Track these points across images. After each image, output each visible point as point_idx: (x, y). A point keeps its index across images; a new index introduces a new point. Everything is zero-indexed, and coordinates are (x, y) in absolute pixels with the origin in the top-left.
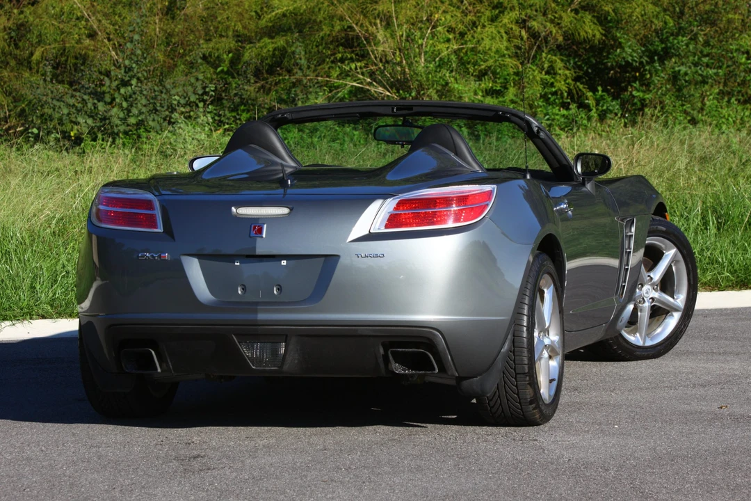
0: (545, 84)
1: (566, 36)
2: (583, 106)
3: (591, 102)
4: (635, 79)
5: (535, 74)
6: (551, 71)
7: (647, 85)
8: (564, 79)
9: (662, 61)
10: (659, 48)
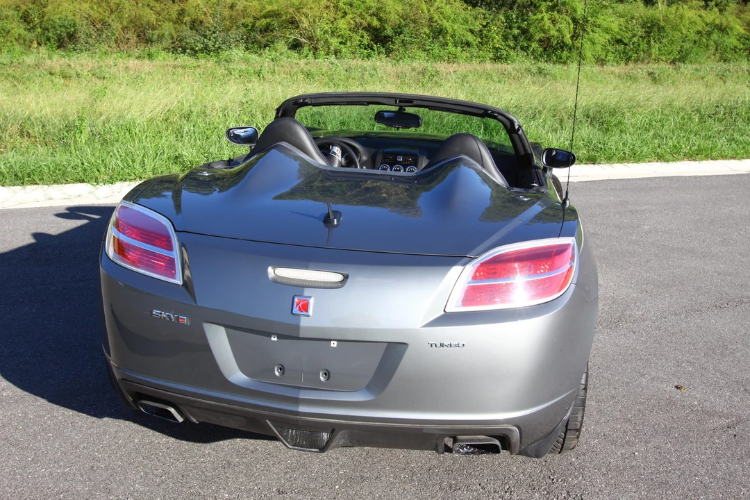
0: (360, 41)
1: (369, 25)
2: (372, 49)
3: (375, 48)
4: (389, 41)
5: (356, 37)
6: (362, 37)
7: (393, 43)
8: (367, 39)
9: (399, 35)
10: (398, 31)
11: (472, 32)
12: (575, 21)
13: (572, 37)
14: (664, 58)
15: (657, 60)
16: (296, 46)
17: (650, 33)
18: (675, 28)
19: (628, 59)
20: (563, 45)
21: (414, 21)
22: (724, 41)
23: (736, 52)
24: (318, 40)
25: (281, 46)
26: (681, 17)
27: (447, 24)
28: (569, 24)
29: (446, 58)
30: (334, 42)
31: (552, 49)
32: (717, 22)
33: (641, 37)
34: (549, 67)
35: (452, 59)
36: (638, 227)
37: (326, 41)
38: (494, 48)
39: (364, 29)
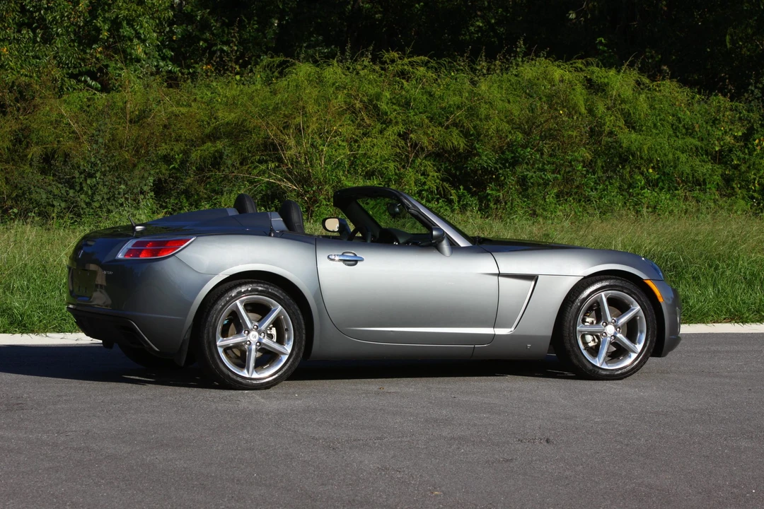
2: (448, 201)
3: (454, 197)
5: (411, 175)
6: (425, 174)
7: (501, 185)
8: (434, 179)
9: (512, 167)
10: (510, 156)
21: (550, 135)
27: (628, 138)
39: (431, 156)
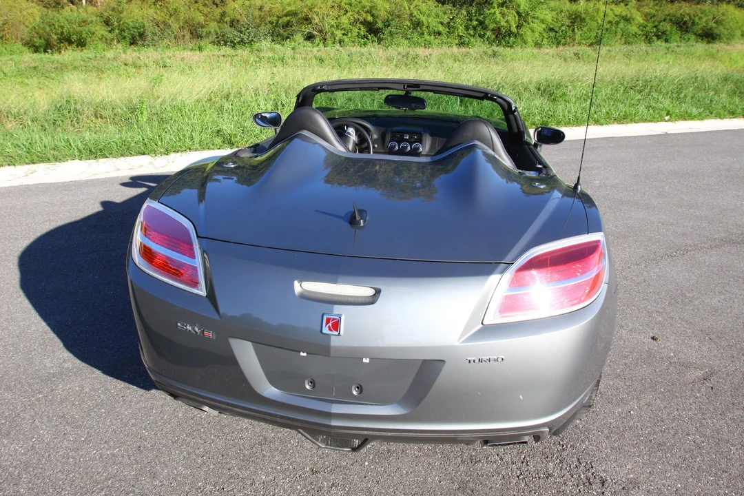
0: (358, 32)
1: (364, 20)
2: (367, 38)
3: (370, 38)
4: (380, 32)
6: (360, 29)
7: (383, 33)
8: (363, 31)
9: (387, 27)
10: (387, 24)
11: (442, 23)
12: (519, 13)
13: (517, 27)
14: (584, 42)
15: (579, 44)
16: (310, 37)
17: (574, 23)
18: (592, 19)
19: (558, 43)
20: (510, 34)
21: (399, 16)
22: (628, 29)
23: (636, 37)
24: (326, 33)
25: (299, 38)
26: (598, 11)
27: (423, 19)
28: (515, 17)
29: (423, 45)
30: (339, 33)
31: (502, 36)
32: (624, 14)
33: (568, 26)
34: (500, 49)
35: (428, 45)
36: (591, 183)
37: (333, 34)
38: (459, 36)
39: (361, 23)
